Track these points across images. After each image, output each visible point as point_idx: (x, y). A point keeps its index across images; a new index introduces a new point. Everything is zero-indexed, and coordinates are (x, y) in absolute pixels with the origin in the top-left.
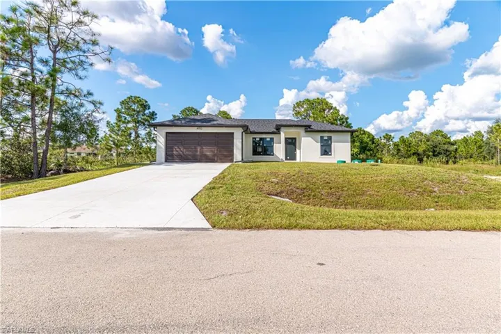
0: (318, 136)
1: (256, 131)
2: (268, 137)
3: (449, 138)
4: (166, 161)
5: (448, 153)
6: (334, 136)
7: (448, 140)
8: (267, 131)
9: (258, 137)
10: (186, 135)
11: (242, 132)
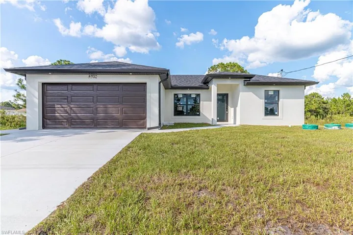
0: (262, 90)
1: (179, 85)
2: (193, 93)
3: (323, 99)
4: (44, 126)
5: (326, 110)
6: (283, 91)
7: (322, 100)
8: (193, 85)
9: (180, 93)
10: (74, 87)
11: (159, 83)
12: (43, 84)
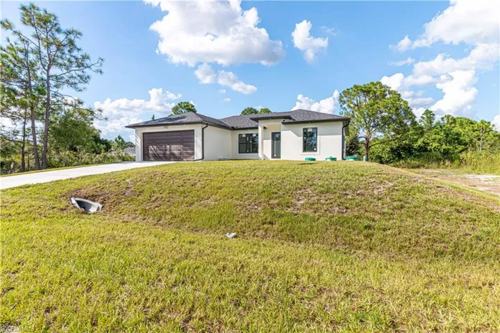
0: (300, 128)
4: (143, 160)
6: (320, 128)
9: (244, 133)
11: (203, 129)
12: (144, 133)
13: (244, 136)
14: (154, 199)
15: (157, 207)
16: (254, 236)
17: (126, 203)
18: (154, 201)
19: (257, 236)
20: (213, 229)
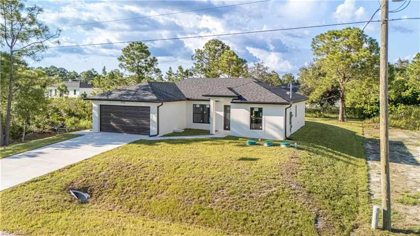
0: (248, 107)
2: (207, 104)
4: (100, 131)
6: (265, 108)
9: (198, 104)
10: (115, 108)
11: (158, 107)
12: (101, 105)
13: (198, 106)
14: (125, 191)
15: (128, 198)
16: (186, 222)
17: (106, 194)
18: (125, 194)
19: (188, 223)
20: (164, 217)
